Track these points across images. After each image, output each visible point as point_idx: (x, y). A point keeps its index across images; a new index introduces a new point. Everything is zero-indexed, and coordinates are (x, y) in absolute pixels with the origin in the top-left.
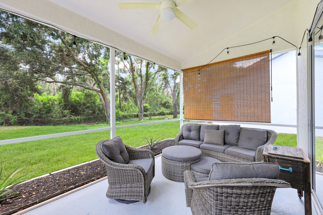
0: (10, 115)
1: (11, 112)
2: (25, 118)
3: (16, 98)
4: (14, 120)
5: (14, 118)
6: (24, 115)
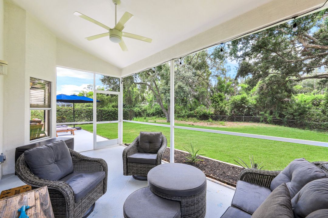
0: (267, 115)
1: (268, 112)
2: (279, 118)
3: (275, 100)
4: (269, 119)
5: (270, 118)
6: (278, 116)
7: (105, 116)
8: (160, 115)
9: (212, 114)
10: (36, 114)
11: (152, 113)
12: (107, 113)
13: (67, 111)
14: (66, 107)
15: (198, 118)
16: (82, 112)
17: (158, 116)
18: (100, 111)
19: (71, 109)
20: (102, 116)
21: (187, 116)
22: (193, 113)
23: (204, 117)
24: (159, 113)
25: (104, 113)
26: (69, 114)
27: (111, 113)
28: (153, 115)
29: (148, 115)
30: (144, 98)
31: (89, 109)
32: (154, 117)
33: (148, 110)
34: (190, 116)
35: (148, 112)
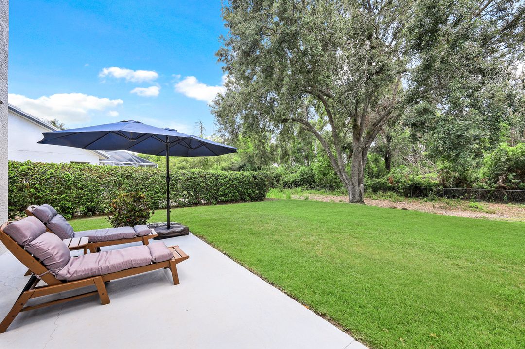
7: (224, 187)
8: (310, 185)
9: (436, 185)
10: (79, 185)
11: (293, 182)
12: (227, 182)
13: (147, 178)
14: (145, 169)
15: (399, 192)
16: (179, 179)
17: (307, 188)
18: (214, 178)
19: (155, 173)
20: (219, 189)
21: (372, 188)
22: (386, 183)
23: (417, 191)
24: (307, 181)
25: (222, 181)
26: (151, 184)
27: (235, 182)
28: (296, 184)
29: (286, 185)
30: (286, 152)
31: (193, 173)
32: (299, 189)
33: (284, 176)
34: (380, 188)
35: (286, 179)
